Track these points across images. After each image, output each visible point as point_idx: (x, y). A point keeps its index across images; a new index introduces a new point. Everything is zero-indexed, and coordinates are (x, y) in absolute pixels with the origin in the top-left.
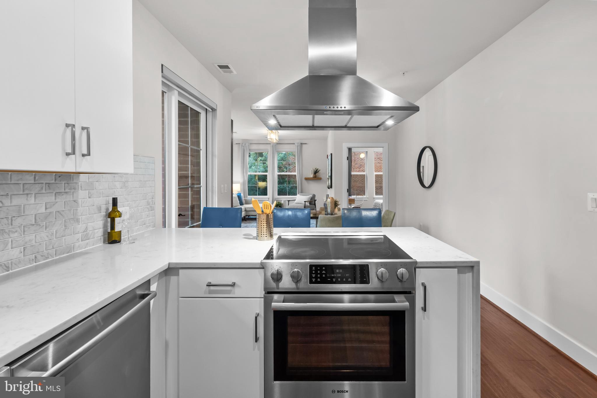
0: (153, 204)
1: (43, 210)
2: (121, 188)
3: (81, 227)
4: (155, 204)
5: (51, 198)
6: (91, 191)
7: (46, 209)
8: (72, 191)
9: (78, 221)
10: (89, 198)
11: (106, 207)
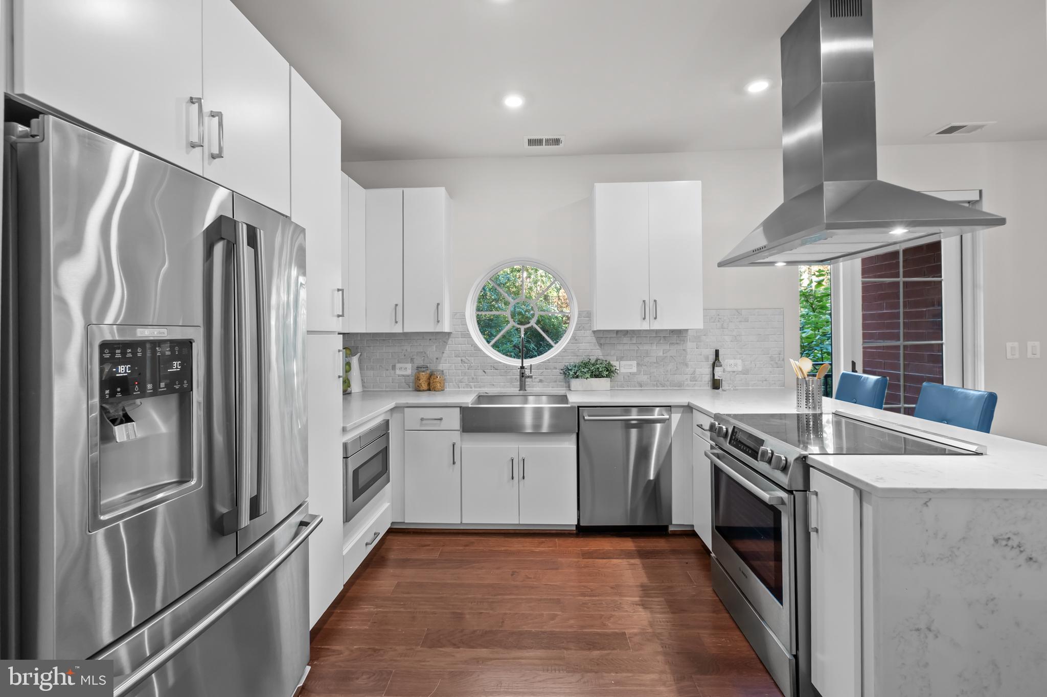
0: (781, 360)
1: (661, 354)
2: (732, 341)
3: (689, 370)
4: (783, 360)
5: (667, 347)
6: (699, 343)
7: (663, 353)
8: (682, 342)
9: (687, 365)
10: (697, 348)
11: (712, 357)
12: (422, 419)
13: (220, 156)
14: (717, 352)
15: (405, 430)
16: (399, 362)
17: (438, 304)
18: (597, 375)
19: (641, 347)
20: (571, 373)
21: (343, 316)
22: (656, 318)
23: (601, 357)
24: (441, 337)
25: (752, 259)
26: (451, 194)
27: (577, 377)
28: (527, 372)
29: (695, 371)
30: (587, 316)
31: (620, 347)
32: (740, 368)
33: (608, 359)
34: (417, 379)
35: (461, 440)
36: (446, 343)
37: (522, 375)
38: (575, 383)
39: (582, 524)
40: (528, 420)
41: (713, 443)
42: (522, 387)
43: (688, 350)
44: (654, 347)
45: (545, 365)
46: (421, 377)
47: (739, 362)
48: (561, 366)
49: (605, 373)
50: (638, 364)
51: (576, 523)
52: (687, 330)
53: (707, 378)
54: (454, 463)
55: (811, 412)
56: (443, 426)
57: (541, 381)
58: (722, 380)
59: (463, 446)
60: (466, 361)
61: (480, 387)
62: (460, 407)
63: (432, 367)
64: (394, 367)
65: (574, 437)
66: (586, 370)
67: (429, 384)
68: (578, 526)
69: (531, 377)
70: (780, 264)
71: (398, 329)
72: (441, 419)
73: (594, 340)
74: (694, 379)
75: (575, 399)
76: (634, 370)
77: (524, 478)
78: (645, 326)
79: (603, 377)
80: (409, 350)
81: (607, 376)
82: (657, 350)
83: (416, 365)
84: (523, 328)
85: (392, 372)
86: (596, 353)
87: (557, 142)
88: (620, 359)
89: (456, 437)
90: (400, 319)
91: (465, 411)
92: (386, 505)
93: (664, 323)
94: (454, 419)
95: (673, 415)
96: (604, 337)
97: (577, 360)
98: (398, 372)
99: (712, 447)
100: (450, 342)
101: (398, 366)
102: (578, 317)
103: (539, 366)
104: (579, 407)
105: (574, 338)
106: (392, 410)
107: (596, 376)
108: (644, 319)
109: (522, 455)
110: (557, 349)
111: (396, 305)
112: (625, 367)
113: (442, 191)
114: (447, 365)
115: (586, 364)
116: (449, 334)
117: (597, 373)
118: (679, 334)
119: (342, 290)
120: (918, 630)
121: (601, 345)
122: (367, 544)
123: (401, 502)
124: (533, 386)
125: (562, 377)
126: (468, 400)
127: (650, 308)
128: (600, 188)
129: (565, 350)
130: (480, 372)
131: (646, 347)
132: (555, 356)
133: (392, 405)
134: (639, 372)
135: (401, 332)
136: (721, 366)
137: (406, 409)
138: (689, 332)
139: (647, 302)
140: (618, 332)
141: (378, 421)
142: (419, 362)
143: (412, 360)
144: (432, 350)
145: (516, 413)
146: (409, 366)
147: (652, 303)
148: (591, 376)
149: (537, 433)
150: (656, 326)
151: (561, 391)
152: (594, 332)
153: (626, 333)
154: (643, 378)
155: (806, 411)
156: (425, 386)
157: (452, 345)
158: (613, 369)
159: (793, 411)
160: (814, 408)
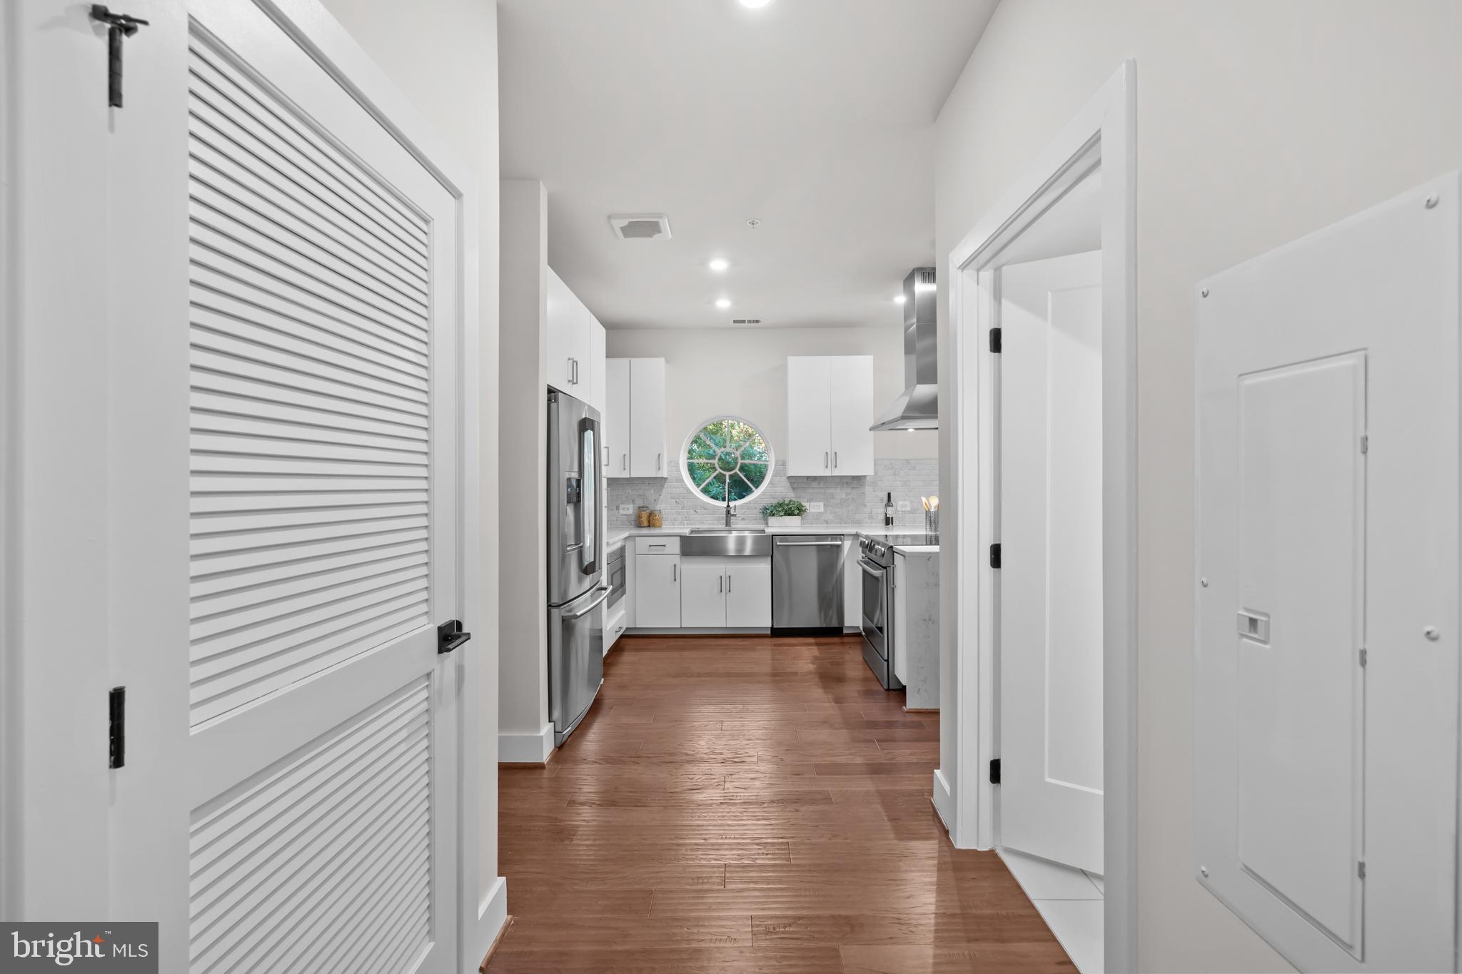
1: (844, 496)
2: (901, 486)
3: (867, 509)
5: (849, 491)
6: (874, 487)
7: (846, 496)
8: (861, 487)
10: (873, 491)
11: (886, 499)
12: (650, 546)
13: (577, 383)
14: (889, 495)
15: (636, 555)
16: (622, 503)
17: (659, 455)
18: (789, 513)
19: (827, 491)
20: (768, 512)
21: (608, 465)
22: (836, 467)
23: (793, 499)
24: (658, 482)
25: (891, 426)
26: (667, 361)
27: (773, 515)
28: (732, 512)
29: (872, 511)
30: (782, 464)
31: (811, 491)
32: (908, 509)
33: (799, 500)
34: (639, 517)
35: (681, 563)
36: (662, 486)
37: (728, 512)
38: (772, 520)
39: (775, 627)
40: (731, 547)
41: (864, 555)
42: (728, 523)
43: (867, 493)
44: (839, 491)
45: (747, 505)
46: (643, 515)
47: (908, 503)
48: (761, 506)
49: (797, 512)
50: (825, 505)
51: (770, 626)
52: (865, 476)
53: (882, 517)
54: (675, 580)
55: (933, 533)
56: (667, 550)
57: (743, 519)
58: (892, 518)
59: (682, 567)
60: (680, 502)
61: (691, 525)
62: (680, 536)
63: (651, 508)
64: (618, 508)
65: (769, 559)
66: (780, 509)
67: (649, 521)
68: (772, 628)
69: (734, 515)
70: (911, 430)
71: (625, 475)
72: (664, 546)
73: (788, 485)
74: (871, 518)
75: (770, 530)
76: (822, 510)
77: (730, 591)
78: (827, 473)
79: (795, 515)
80: (630, 493)
81: (798, 514)
82: (841, 493)
83: (637, 506)
84: (727, 474)
85: (616, 512)
86: (788, 495)
87: (757, 321)
88: (810, 500)
89: (677, 560)
90: (627, 467)
91: (683, 539)
92: (623, 612)
93: (845, 470)
94: (675, 546)
95: (845, 542)
96: (796, 481)
97: (774, 502)
98: (621, 512)
99: (863, 557)
100: (666, 486)
101: (621, 506)
102: (775, 465)
103: (742, 507)
104: (772, 536)
105: (771, 482)
106: (626, 539)
107: (789, 515)
108: (827, 467)
109: (728, 574)
110: (757, 493)
111: (625, 455)
112: (814, 507)
113: (663, 360)
114: (664, 506)
115: (780, 505)
116: (666, 478)
117: (790, 512)
118: (857, 481)
119: (608, 448)
120: (925, 620)
121: (794, 489)
122: (616, 632)
123: (633, 613)
124: (737, 523)
125: (761, 515)
126: (686, 531)
127: (831, 458)
128: (792, 360)
129: (763, 493)
130: (692, 512)
131: (831, 491)
132: (757, 498)
133: (626, 534)
134: (826, 511)
135: (628, 477)
136: (892, 506)
137: (637, 538)
138: (868, 477)
139: (829, 453)
140: (808, 478)
141: (619, 545)
142: (639, 503)
143: (633, 502)
144: (651, 494)
145: (721, 540)
146: (631, 506)
147: (833, 454)
148: (785, 515)
149: (740, 556)
150: (837, 473)
151: (761, 527)
152: (789, 478)
153: (815, 478)
154: (830, 517)
155: (929, 533)
156: (646, 523)
157: (667, 489)
158: (804, 509)
159: (924, 533)
160: (936, 530)
